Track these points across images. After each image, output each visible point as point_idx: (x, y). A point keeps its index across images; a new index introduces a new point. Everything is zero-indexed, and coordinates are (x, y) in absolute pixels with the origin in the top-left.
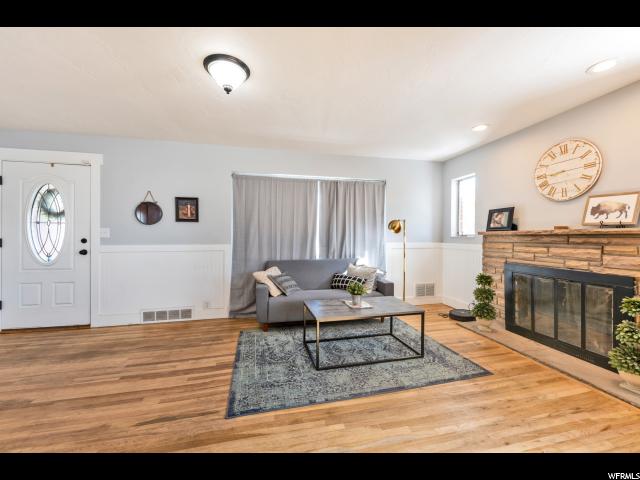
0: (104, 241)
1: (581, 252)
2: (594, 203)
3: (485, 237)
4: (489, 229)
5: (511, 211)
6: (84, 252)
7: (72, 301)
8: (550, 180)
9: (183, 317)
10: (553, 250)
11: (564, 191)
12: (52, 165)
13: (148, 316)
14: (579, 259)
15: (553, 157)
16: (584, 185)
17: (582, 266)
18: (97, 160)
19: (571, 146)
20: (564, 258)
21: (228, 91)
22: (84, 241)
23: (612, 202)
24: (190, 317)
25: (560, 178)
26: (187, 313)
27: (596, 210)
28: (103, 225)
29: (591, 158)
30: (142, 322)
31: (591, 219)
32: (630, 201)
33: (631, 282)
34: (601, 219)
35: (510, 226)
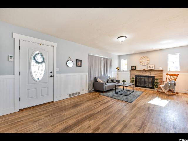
0: (58, 73)
1: (148, 73)
2: (149, 66)
3: (130, 71)
4: (131, 69)
5: (135, 66)
6: (51, 76)
7: (47, 94)
8: (142, 62)
9: (78, 94)
10: (143, 73)
11: (144, 64)
12: (40, 44)
13: (70, 95)
14: (147, 74)
15: (142, 58)
16: (147, 63)
17: (148, 75)
18: (55, 45)
19: (145, 57)
20: (145, 74)
22: (51, 72)
23: (151, 66)
24: (80, 94)
25: (143, 62)
26: (79, 93)
27: (149, 67)
28: (57, 67)
29: (148, 60)
30: (69, 97)
31: (149, 68)
32: (153, 66)
33: (154, 77)
34: (150, 68)
35: (135, 69)
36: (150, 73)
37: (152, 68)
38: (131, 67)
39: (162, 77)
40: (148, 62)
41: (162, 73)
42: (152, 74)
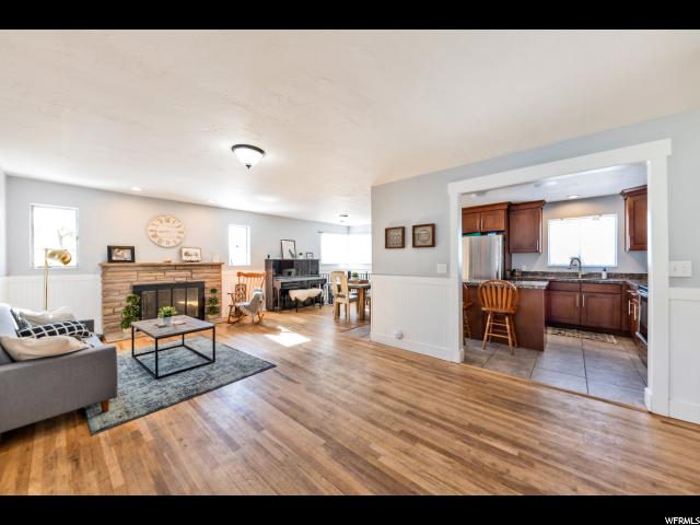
1: (183, 273)
2: (184, 251)
3: (104, 268)
5: (133, 249)
8: (160, 235)
10: (168, 274)
11: (168, 242)
14: (181, 277)
15: (161, 222)
16: (178, 241)
17: (184, 280)
19: (172, 220)
20: (175, 277)
21: (249, 166)
23: (191, 251)
25: (165, 234)
27: (186, 254)
29: (182, 229)
31: (185, 258)
32: (198, 251)
33: (203, 283)
34: (189, 259)
35: (133, 260)
36: (189, 273)
37: (194, 258)
38: (110, 249)
39: (220, 281)
40: (182, 236)
41: (220, 273)
42: (197, 277)
